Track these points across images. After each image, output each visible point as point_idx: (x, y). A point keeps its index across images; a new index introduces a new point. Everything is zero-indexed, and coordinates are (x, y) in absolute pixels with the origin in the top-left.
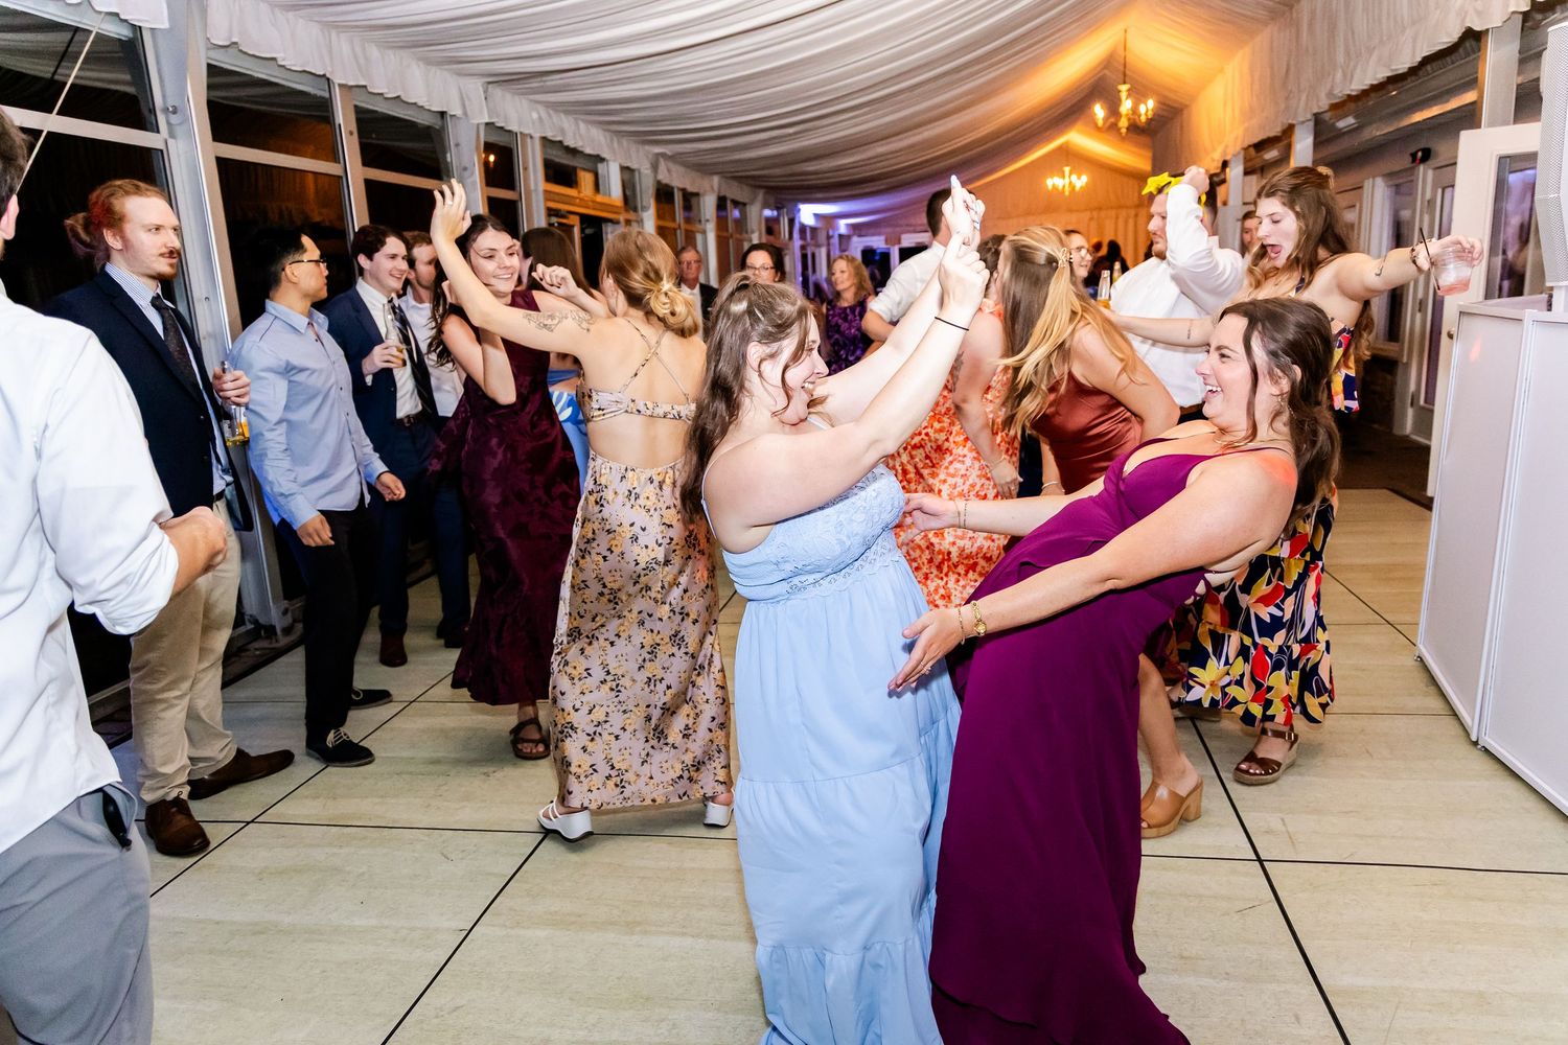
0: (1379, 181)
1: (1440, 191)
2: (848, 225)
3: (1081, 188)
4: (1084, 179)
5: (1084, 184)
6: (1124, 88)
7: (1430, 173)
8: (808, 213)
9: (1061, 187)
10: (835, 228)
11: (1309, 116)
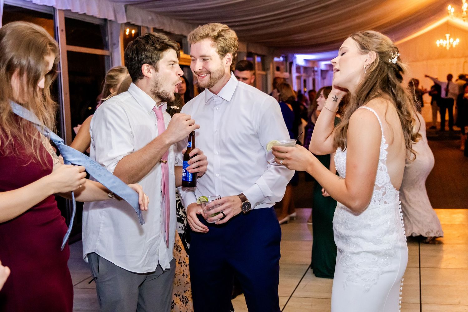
2: (326, 65)
3: (456, 45)
4: (457, 41)
5: (458, 44)
8: (300, 59)
9: (444, 46)
10: (318, 67)
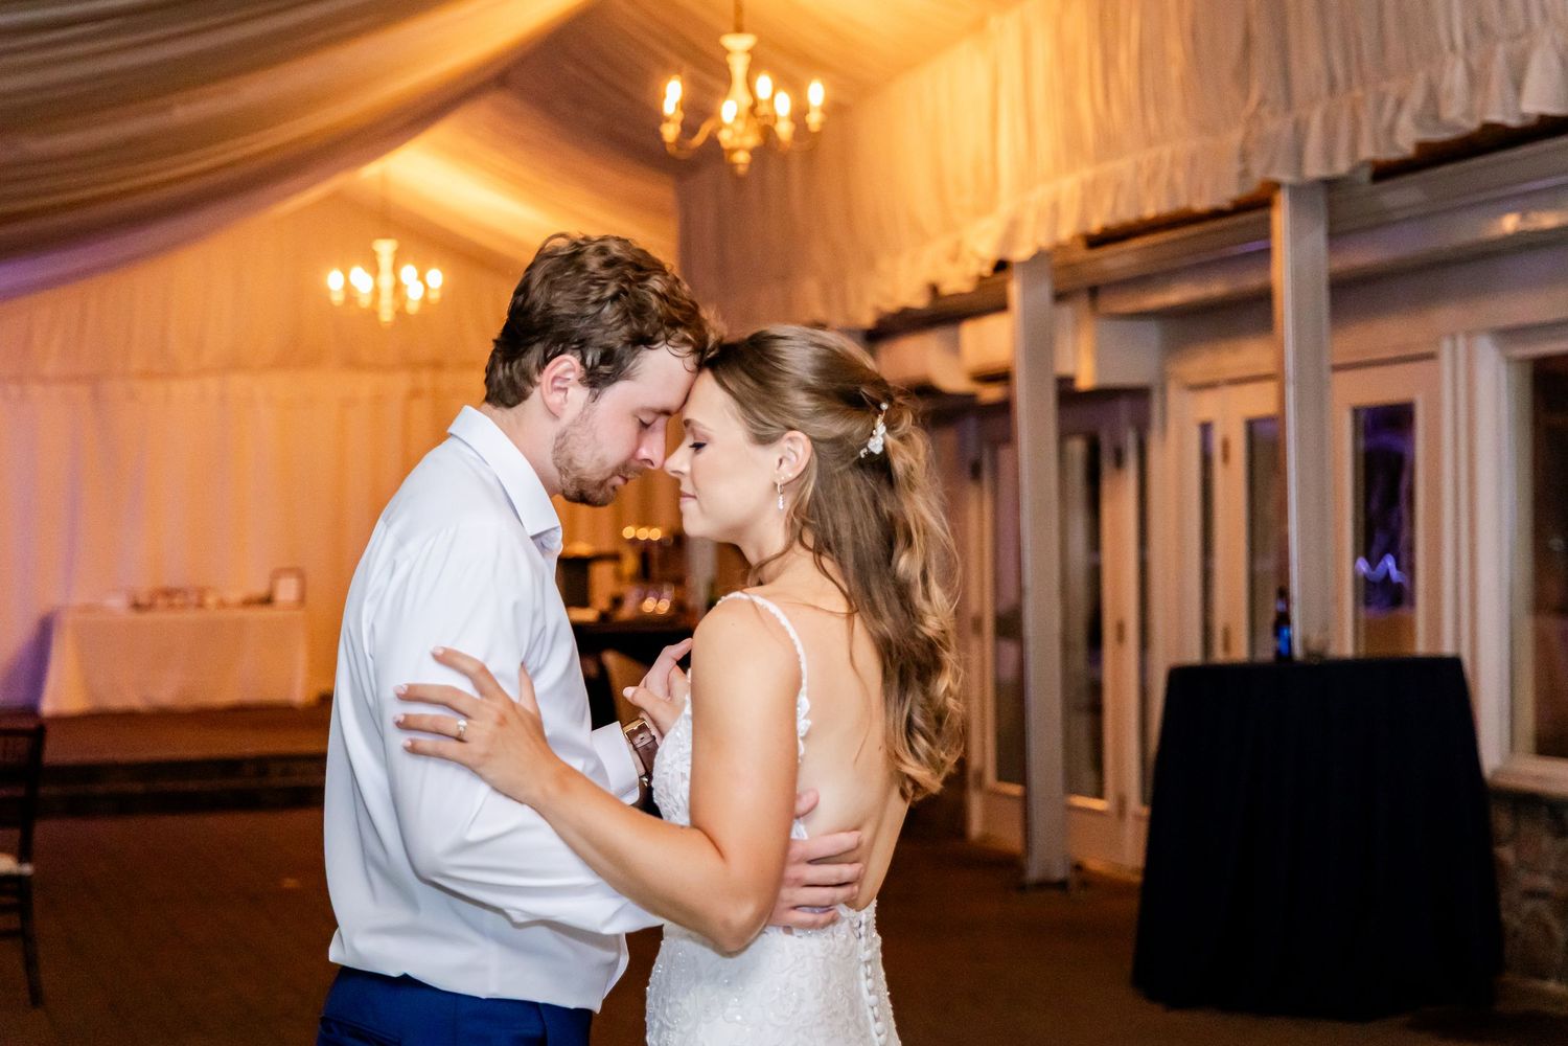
3: (425, 300)
4: (434, 280)
6: (738, 46)
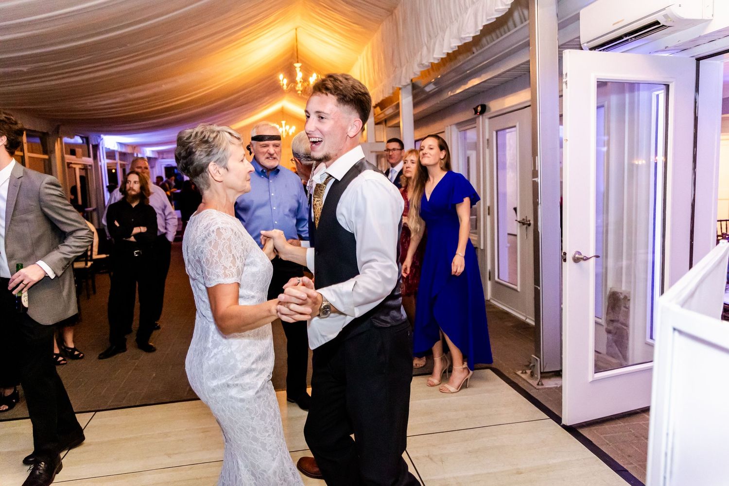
0: (454, 128)
1: (495, 133)
6: (298, 65)
7: (487, 121)
11: (409, 81)
